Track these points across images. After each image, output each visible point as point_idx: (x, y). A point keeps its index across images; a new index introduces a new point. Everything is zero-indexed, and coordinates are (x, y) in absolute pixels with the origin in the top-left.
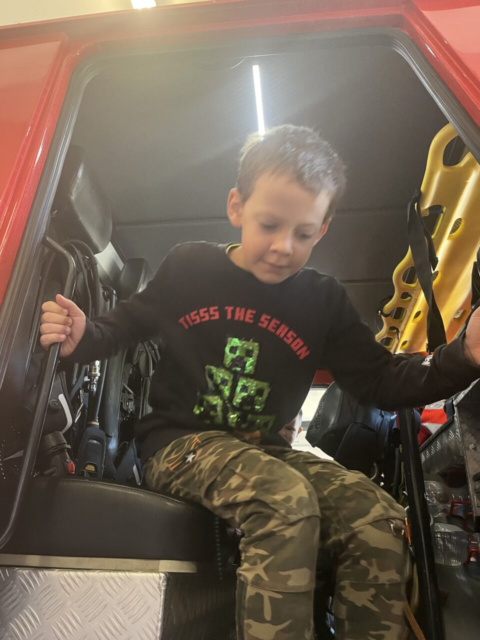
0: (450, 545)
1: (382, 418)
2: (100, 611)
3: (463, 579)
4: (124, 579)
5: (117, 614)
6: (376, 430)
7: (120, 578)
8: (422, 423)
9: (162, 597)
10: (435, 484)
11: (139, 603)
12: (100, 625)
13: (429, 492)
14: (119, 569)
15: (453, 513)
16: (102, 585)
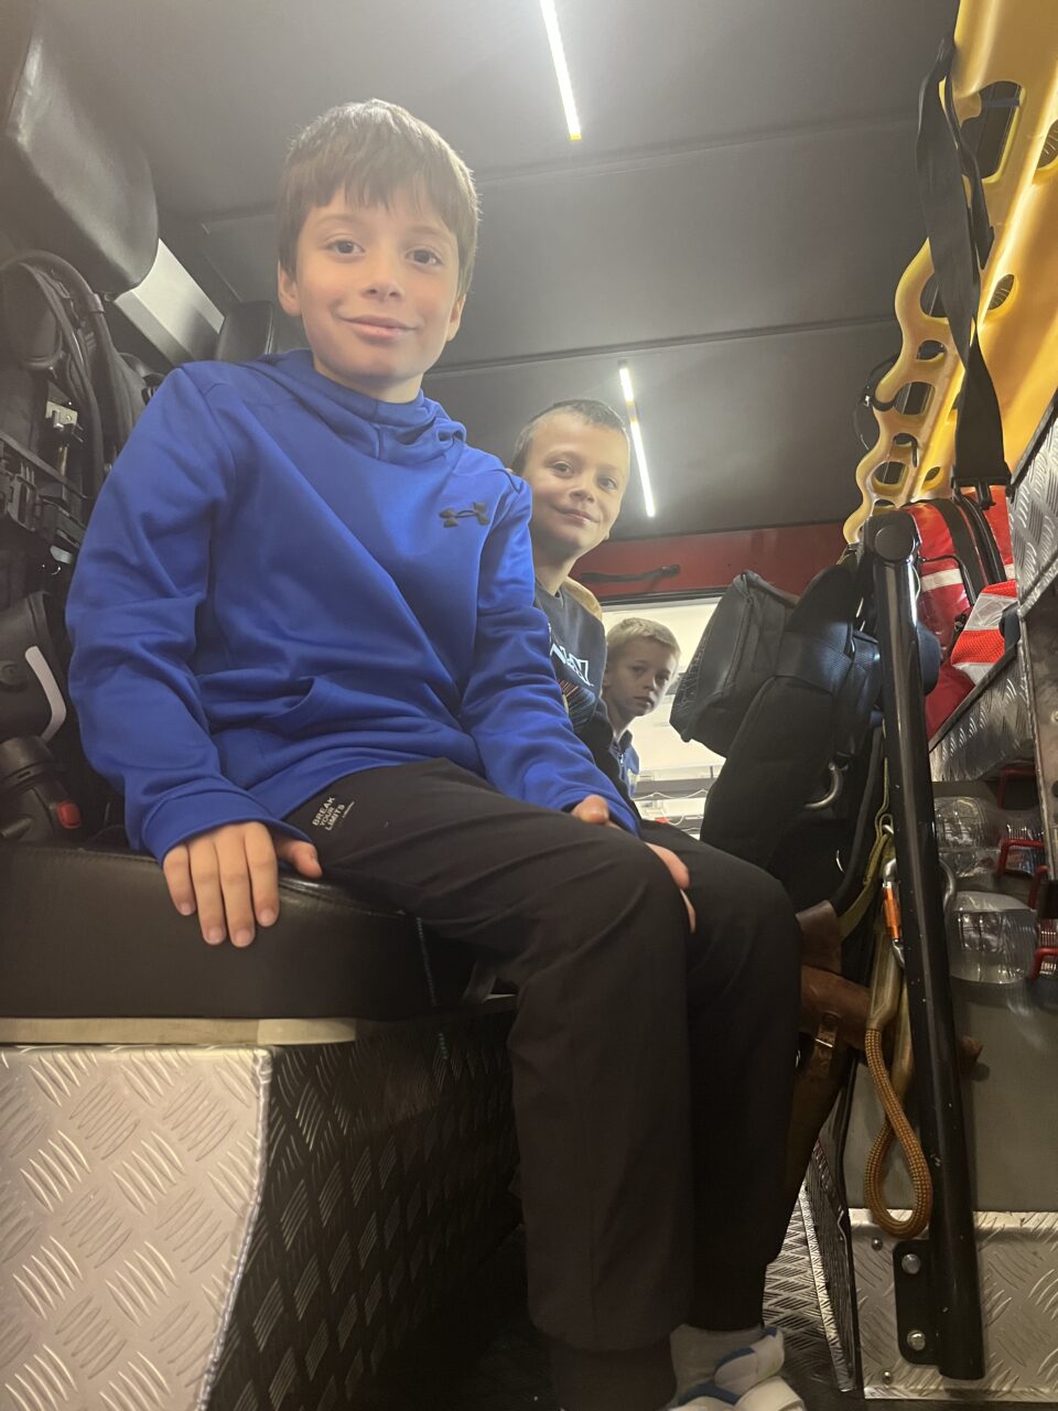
1: (849, 660)
2: (125, 1134)
3: (1023, 1011)
4: (175, 1064)
5: (164, 1139)
6: (831, 690)
7: (167, 1064)
8: (956, 661)
9: (262, 1101)
10: (970, 801)
11: (212, 1115)
12: (126, 1165)
13: (952, 821)
14: (166, 1042)
15: (1008, 867)
16: (127, 1079)
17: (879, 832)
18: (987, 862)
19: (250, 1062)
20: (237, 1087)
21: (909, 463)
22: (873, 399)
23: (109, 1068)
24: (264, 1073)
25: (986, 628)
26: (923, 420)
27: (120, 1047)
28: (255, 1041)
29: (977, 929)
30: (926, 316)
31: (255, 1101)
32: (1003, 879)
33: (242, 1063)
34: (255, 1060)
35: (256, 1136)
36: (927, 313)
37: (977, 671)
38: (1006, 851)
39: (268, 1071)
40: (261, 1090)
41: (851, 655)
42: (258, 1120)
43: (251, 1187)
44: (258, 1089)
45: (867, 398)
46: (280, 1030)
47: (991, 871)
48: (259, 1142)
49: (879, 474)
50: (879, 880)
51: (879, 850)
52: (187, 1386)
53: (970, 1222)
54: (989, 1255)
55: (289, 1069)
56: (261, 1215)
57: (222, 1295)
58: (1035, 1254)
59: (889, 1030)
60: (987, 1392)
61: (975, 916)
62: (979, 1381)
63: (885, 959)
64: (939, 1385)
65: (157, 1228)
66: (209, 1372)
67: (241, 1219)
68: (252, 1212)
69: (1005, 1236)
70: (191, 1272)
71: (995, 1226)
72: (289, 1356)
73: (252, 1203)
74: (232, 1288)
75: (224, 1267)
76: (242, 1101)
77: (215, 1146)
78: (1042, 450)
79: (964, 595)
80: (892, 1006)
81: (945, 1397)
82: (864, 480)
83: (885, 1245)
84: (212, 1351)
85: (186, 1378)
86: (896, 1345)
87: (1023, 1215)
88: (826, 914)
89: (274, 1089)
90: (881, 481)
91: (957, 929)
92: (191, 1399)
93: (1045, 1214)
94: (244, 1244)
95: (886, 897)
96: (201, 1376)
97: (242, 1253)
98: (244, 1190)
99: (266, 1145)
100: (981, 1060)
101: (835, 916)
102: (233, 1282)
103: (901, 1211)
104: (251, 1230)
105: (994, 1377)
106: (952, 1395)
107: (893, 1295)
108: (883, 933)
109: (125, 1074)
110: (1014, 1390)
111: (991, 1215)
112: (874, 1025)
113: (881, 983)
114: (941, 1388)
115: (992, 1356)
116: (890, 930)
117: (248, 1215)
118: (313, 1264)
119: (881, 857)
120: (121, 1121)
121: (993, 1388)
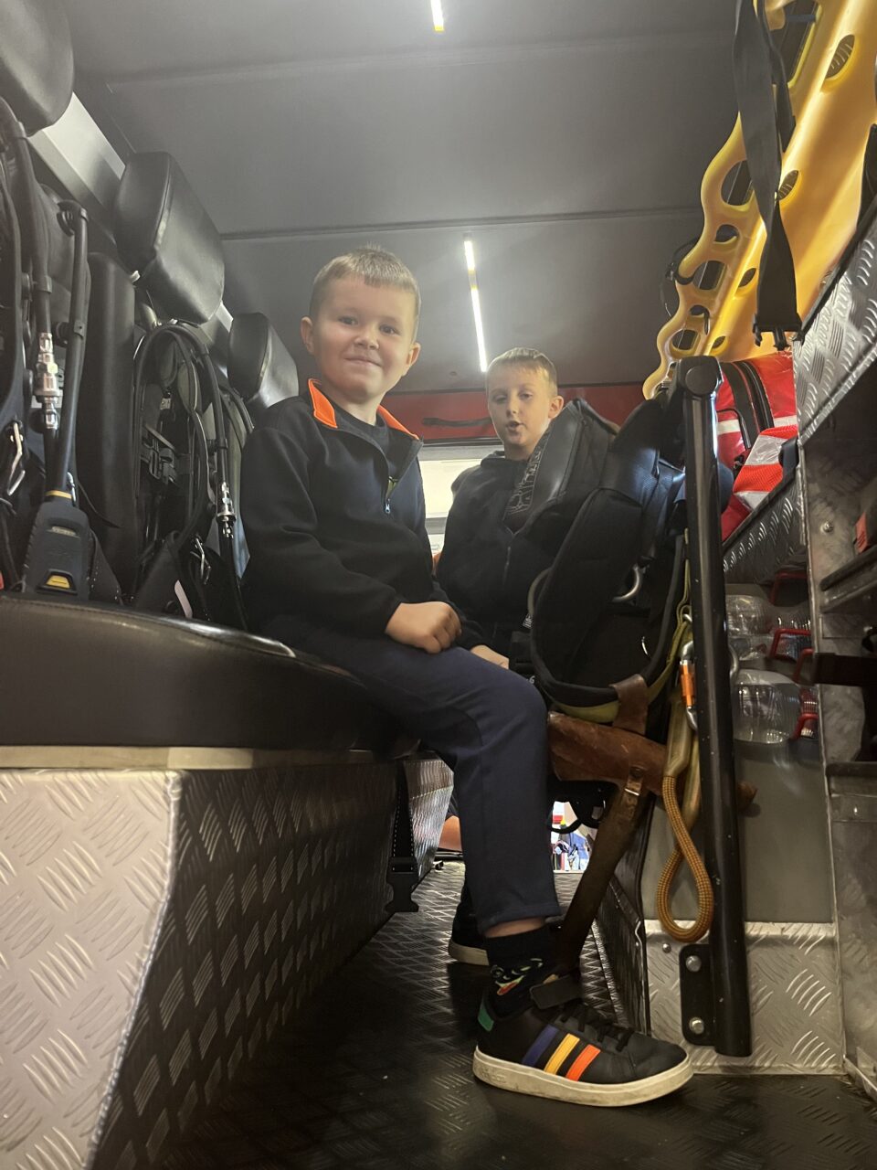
0: (765, 709)
1: (655, 481)
2: (49, 843)
3: (786, 766)
4: (95, 785)
5: (84, 848)
6: (641, 502)
7: (87, 783)
8: (736, 491)
9: (173, 815)
10: (749, 599)
11: (127, 827)
12: (49, 869)
13: (735, 615)
14: (86, 766)
15: (779, 652)
16: (51, 797)
17: (680, 619)
18: (761, 648)
19: (162, 783)
20: (151, 804)
21: (700, 331)
22: (677, 275)
23: (34, 788)
24: (174, 791)
25: (763, 463)
26: (716, 294)
27: (43, 770)
28: (166, 765)
29: (753, 699)
30: (723, 202)
31: (166, 815)
32: (772, 661)
33: (155, 783)
34: (167, 780)
35: (167, 844)
36: (725, 201)
37: (754, 498)
38: (777, 638)
39: (178, 790)
40: (172, 806)
41: (657, 477)
42: (169, 831)
43: (162, 887)
44: (169, 805)
45: (672, 273)
46: (188, 757)
47: (764, 655)
48: (170, 850)
49: (675, 341)
50: (678, 659)
51: (680, 635)
52: (102, 1057)
53: (742, 929)
54: (756, 957)
55: (196, 788)
56: (169, 911)
57: (135, 979)
58: (792, 956)
59: (682, 777)
60: (752, 1068)
61: (752, 688)
62: (746, 1058)
63: (679, 723)
64: (714, 1063)
65: (77, 923)
66: (121, 1044)
67: (153, 914)
68: (162, 909)
69: (770, 942)
70: (108, 960)
71: (762, 933)
72: (186, 1039)
73: (163, 900)
74: (144, 973)
75: (137, 955)
76: (154, 815)
77: (129, 855)
78: (827, 304)
79: (741, 442)
80: (685, 759)
81: (719, 1072)
82: (663, 345)
83: (673, 949)
84: (125, 1026)
85: (101, 1050)
86: (680, 1030)
87: (784, 925)
88: (639, 685)
89: (182, 806)
90: (676, 346)
91: (739, 699)
92: (106, 1069)
93: (801, 924)
94: (156, 935)
95: (682, 672)
96: (115, 1049)
97: (153, 943)
98: (157, 890)
99: (175, 852)
100: (755, 801)
101: (645, 685)
102: (145, 968)
103: (685, 922)
104: (161, 924)
105: (757, 1056)
106: (724, 1071)
107: (679, 989)
108: (679, 702)
109: (49, 792)
110: (773, 1066)
111: (758, 925)
112: (670, 772)
113: (676, 740)
114: (716, 1064)
115: (757, 1038)
116: (684, 699)
117: (159, 911)
118: (208, 958)
119: (681, 640)
120: (46, 831)
121: (757, 1064)
